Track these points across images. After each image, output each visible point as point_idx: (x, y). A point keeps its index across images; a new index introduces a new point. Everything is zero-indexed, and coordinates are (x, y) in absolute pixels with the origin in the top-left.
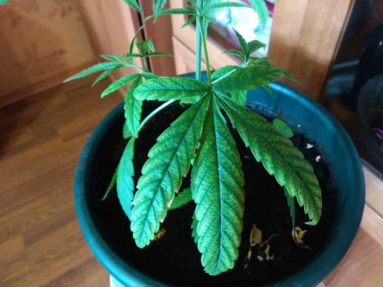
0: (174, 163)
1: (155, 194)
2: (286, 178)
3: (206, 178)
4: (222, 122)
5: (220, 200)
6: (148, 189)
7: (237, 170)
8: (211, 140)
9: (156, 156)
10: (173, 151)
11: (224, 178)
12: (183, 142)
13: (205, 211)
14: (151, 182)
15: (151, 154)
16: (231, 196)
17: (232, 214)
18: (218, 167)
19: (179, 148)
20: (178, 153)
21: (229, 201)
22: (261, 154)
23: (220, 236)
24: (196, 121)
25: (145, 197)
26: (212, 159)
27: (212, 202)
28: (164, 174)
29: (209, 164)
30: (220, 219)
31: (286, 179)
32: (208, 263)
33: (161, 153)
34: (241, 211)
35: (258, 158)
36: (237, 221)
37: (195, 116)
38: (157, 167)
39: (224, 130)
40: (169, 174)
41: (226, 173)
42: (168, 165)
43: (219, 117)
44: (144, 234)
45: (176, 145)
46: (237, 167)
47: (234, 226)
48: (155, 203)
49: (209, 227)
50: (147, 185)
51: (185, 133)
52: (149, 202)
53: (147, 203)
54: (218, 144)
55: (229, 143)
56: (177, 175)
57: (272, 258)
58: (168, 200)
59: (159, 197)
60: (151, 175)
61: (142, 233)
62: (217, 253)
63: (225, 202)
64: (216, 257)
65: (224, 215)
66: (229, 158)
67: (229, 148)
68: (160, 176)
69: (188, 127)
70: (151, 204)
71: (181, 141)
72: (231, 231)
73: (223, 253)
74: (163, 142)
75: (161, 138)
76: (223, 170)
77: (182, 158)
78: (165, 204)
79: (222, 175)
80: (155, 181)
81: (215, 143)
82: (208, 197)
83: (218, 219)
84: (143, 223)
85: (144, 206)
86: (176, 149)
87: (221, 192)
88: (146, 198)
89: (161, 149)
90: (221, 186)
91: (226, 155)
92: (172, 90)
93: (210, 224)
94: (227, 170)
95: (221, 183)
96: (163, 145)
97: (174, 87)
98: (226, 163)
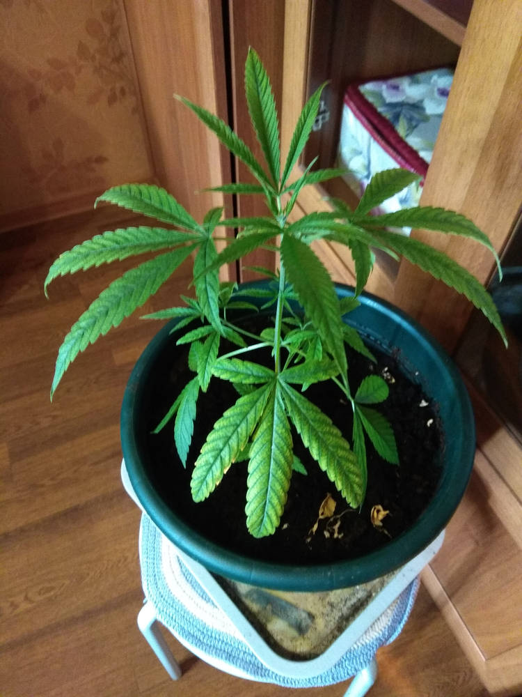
0: (234, 437)
1: (215, 461)
2: (328, 464)
3: (260, 453)
4: (281, 407)
5: (269, 474)
6: (210, 455)
7: (288, 451)
8: (269, 421)
9: (221, 428)
10: (235, 427)
11: (276, 456)
12: (245, 420)
13: (255, 480)
14: (213, 450)
15: (216, 426)
16: (279, 472)
17: (278, 487)
18: (271, 445)
19: (241, 426)
20: (239, 430)
21: (277, 476)
22: (310, 441)
23: (265, 504)
24: (258, 404)
25: (207, 461)
26: (268, 438)
27: (262, 474)
28: (224, 446)
29: (264, 442)
30: (267, 490)
31: (327, 466)
32: (252, 526)
33: (226, 427)
34: (287, 486)
35: (306, 444)
36: (282, 494)
37: (258, 399)
38: (220, 438)
39: (282, 414)
40: (229, 445)
41: (278, 452)
42: (229, 438)
43: (279, 403)
44: (201, 492)
45: (238, 422)
46: (288, 447)
47: (279, 498)
48: (214, 468)
49: (256, 495)
50: (210, 451)
51: (248, 413)
52: (210, 466)
53: (208, 467)
54: (274, 426)
55: (284, 426)
56: (236, 448)
57: (340, 536)
58: (225, 468)
59: (218, 463)
60: (214, 444)
61: (199, 491)
62: (261, 518)
63: (273, 476)
64: (259, 521)
65: (271, 487)
66: (282, 439)
67: (284, 430)
68: (221, 446)
69: (251, 408)
70: (211, 468)
71: (243, 419)
72: (275, 501)
73: (266, 519)
74: (228, 418)
75: (227, 414)
76: (276, 449)
77: (241, 434)
78: (222, 471)
79: (274, 453)
80: (217, 450)
81: (272, 425)
82: (260, 469)
83: (265, 490)
84: (202, 482)
85: (204, 468)
86: (238, 426)
87: (271, 467)
88: (207, 463)
89: (225, 424)
90: (272, 462)
91: (280, 437)
92: (242, 374)
93: (258, 493)
94: (279, 449)
95: (272, 459)
96: (228, 420)
97: (245, 371)
98: (279, 443)
